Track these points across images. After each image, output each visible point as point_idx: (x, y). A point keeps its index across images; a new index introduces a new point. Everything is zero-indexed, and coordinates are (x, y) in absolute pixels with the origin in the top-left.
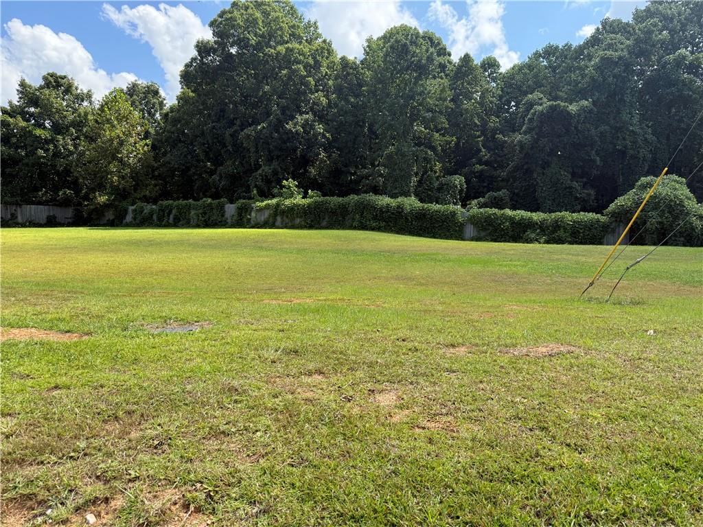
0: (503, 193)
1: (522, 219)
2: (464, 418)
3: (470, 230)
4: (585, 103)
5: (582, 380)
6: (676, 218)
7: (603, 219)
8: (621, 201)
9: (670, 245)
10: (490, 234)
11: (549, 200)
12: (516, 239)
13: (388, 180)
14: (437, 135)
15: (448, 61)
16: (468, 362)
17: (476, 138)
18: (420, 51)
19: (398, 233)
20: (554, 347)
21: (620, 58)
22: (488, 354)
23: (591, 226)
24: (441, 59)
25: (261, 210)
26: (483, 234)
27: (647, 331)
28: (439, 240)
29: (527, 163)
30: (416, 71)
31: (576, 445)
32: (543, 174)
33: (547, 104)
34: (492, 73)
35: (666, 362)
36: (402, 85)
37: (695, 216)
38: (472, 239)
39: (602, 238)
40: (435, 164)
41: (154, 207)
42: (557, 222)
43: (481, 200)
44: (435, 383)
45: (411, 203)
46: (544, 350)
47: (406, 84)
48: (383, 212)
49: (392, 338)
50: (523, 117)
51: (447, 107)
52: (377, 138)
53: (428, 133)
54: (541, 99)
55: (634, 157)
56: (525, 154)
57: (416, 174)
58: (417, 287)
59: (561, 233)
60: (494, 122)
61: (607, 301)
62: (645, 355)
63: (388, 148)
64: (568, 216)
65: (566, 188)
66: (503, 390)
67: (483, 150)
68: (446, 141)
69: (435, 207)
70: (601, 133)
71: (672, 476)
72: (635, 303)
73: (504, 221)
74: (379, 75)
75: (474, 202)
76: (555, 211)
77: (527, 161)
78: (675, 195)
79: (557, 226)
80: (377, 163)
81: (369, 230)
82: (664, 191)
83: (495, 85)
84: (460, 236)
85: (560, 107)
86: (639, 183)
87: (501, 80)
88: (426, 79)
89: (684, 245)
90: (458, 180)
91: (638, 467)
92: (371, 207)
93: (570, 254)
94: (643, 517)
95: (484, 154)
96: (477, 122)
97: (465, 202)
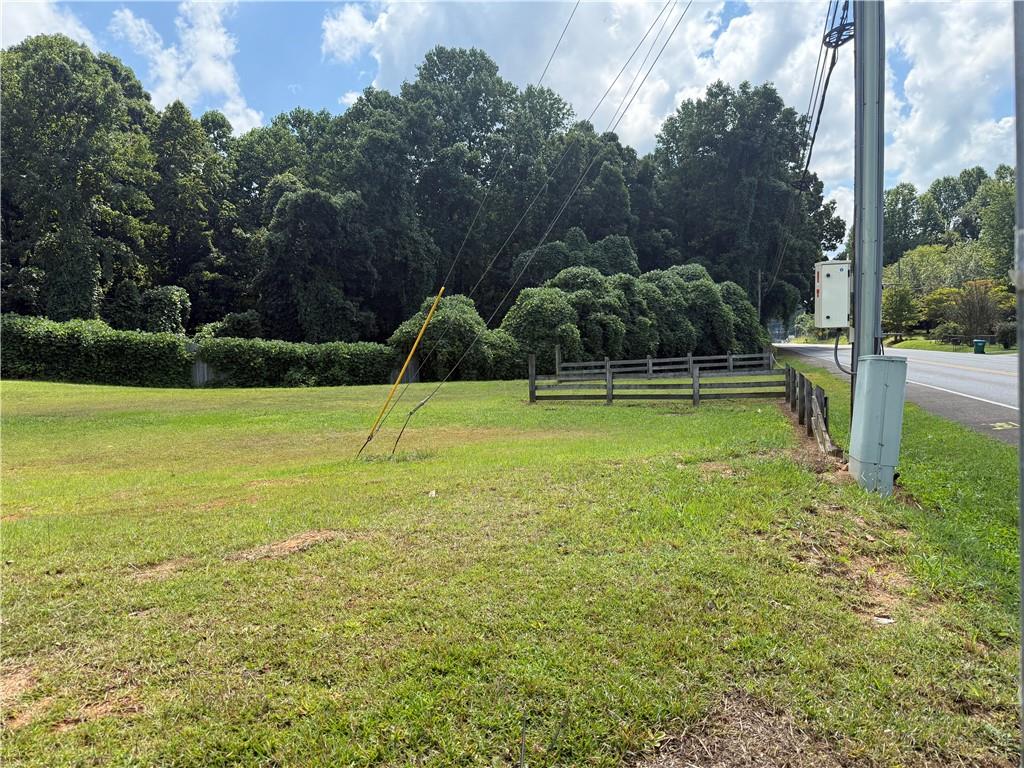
0: (250, 314)
1: (281, 352)
2: (154, 684)
3: (202, 371)
4: (351, 195)
5: (341, 578)
6: (467, 346)
7: (387, 350)
8: (406, 327)
9: (464, 380)
10: (235, 376)
11: (317, 325)
12: (273, 382)
13: (48, 290)
14: (134, 222)
15: (146, 107)
16: (173, 587)
17: (202, 230)
18: (93, 85)
19: (72, 380)
20: (307, 537)
21: (392, 141)
22: (207, 568)
23: (371, 359)
24: (134, 103)
26: (223, 376)
27: (428, 493)
28: (150, 389)
29: (281, 272)
30: (88, 115)
31: (324, 677)
32: (306, 289)
33: (302, 189)
34: (219, 136)
35: (445, 530)
36: (63, 134)
37: (486, 343)
38: (207, 385)
39: (388, 374)
40: (137, 266)
42: (329, 355)
43: (219, 325)
44: (108, 637)
45: (95, 329)
46: (294, 543)
47: (70, 133)
48: (40, 346)
49: (35, 571)
50: (271, 206)
51: (149, 178)
52: (20, 217)
53: (119, 217)
54: (294, 183)
55: (416, 271)
56: (279, 260)
57: (103, 282)
58: (108, 471)
59: (336, 370)
60: (228, 210)
61: (390, 458)
62: (421, 526)
63: (43, 235)
64: (344, 348)
65: (337, 309)
66: (225, 619)
67: (214, 249)
68: (152, 230)
69: (138, 335)
70: (376, 237)
71: (439, 683)
72: (422, 457)
73: (254, 355)
74: (15, 111)
75: (207, 328)
76: (327, 341)
77: (280, 268)
78: (464, 319)
79: (330, 361)
80: (23, 260)
81: (14, 379)
82: (453, 314)
83: (226, 155)
84: (185, 381)
85: (320, 197)
86: (424, 304)
87: (235, 149)
88: (108, 130)
89: (478, 380)
90: (178, 294)
91: (400, 684)
92: (15, 337)
93: (347, 399)
94: (402, 752)
95: (215, 255)
96: (202, 206)
97: (192, 327)
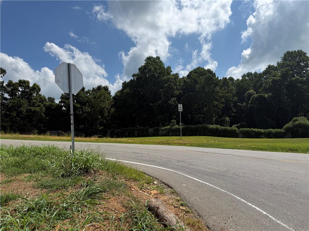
0: (244, 123)
1: (258, 131)
3: (240, 135)
4: (270, 94)
7: (283, 131)
8: (288, 125)
17: (230, 104)
21: (279, 79)
23: (280, 133)
25: (164, 130)
41: (119, 130)
43: (236, 125)
54: (253, 92)
57: (215, 117)
60: (235, 99)
64: (274, 131)
67: (233, 108)
73: (252, 132)
75: (234, 126)
76: (268, 129)
78: (305, 123)
79: (269, 133)
82: (302, 122)
84: (238, 137)
86: (293, 119)
90: (228, 119)
95: (233, 109)
96: (231, 99)
97: (231, 126)
